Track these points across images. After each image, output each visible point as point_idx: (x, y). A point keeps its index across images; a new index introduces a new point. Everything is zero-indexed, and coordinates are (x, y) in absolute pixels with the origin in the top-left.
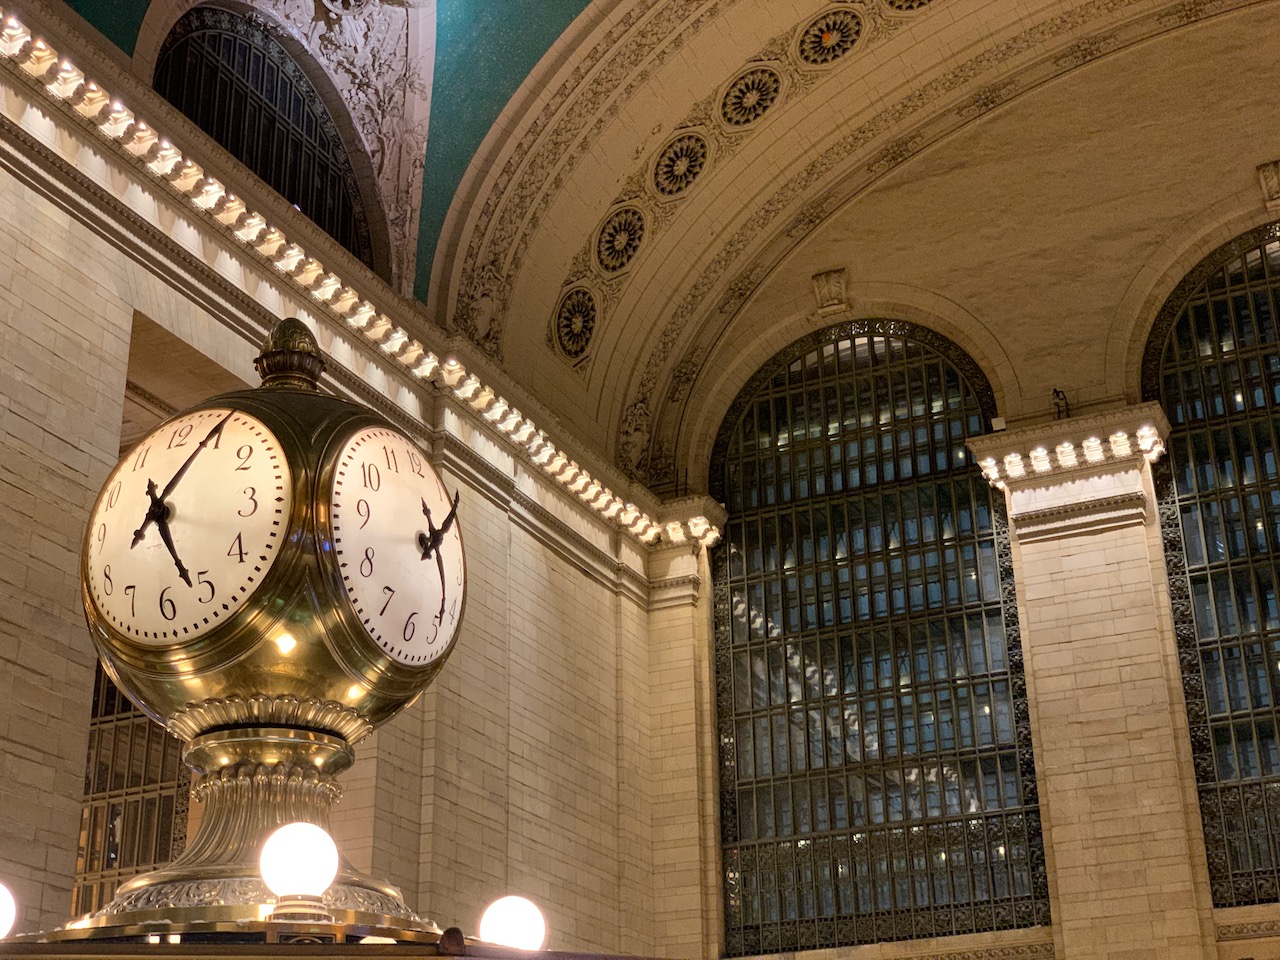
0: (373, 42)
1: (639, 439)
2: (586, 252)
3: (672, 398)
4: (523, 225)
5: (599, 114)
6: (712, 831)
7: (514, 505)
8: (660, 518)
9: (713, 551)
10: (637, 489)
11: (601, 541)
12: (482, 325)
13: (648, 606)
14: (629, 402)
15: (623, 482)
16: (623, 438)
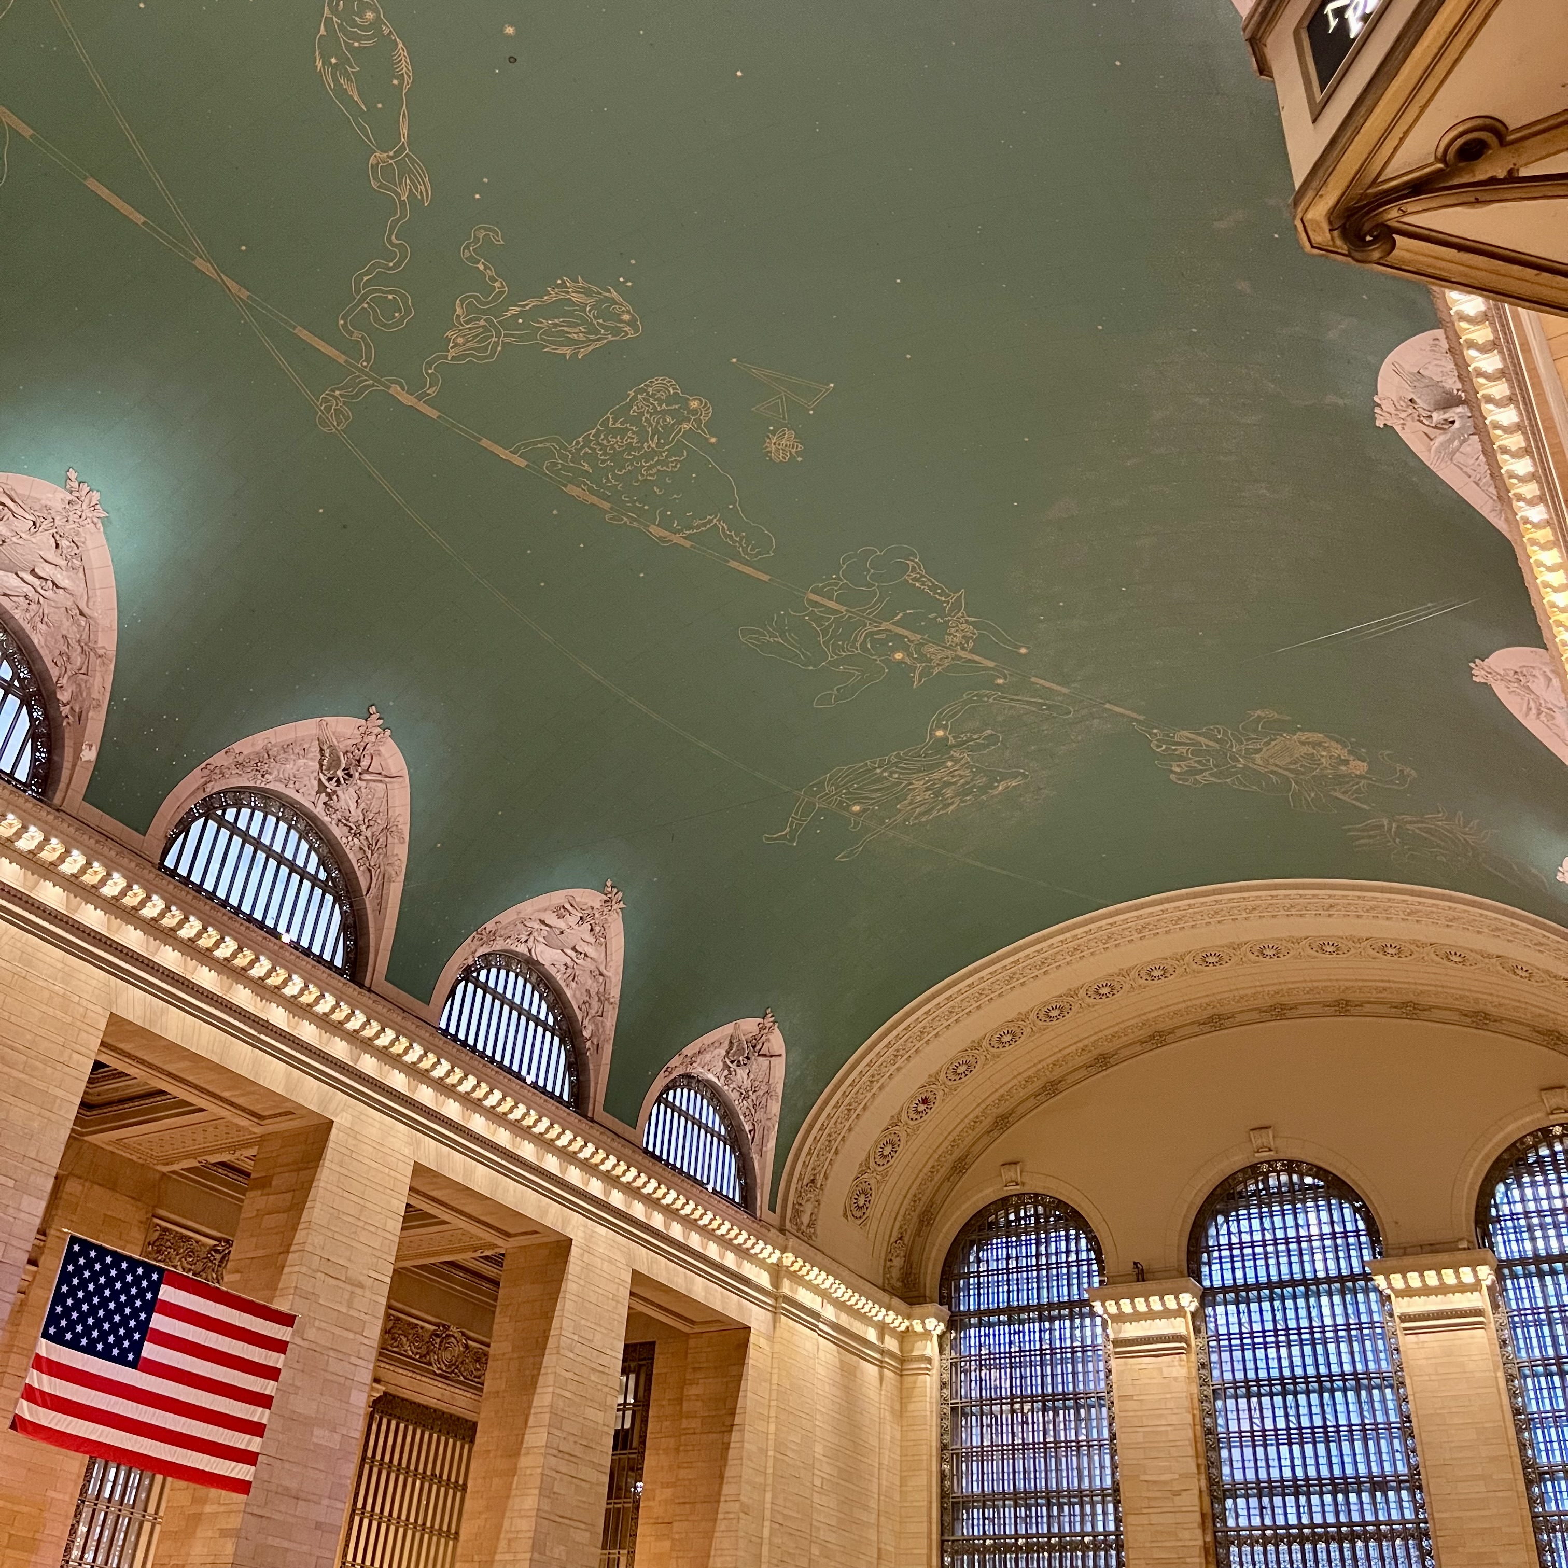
0: (752, 1076)
1: (898, 1262)
2: (867, 1160)
3: (918, 1233)
4: (830, 1156)
5: (874, 1091)
6: (935, 1528)
7: (821, 1326)
8: (909, 1317)
9: (940, 1337)
10: (896, 1301)
11: (871, 1335)
12: (805, 1219)
13: (901, 1373)
14: (892, 1240)
15: (886, 1297)
16: (889, 1263)
